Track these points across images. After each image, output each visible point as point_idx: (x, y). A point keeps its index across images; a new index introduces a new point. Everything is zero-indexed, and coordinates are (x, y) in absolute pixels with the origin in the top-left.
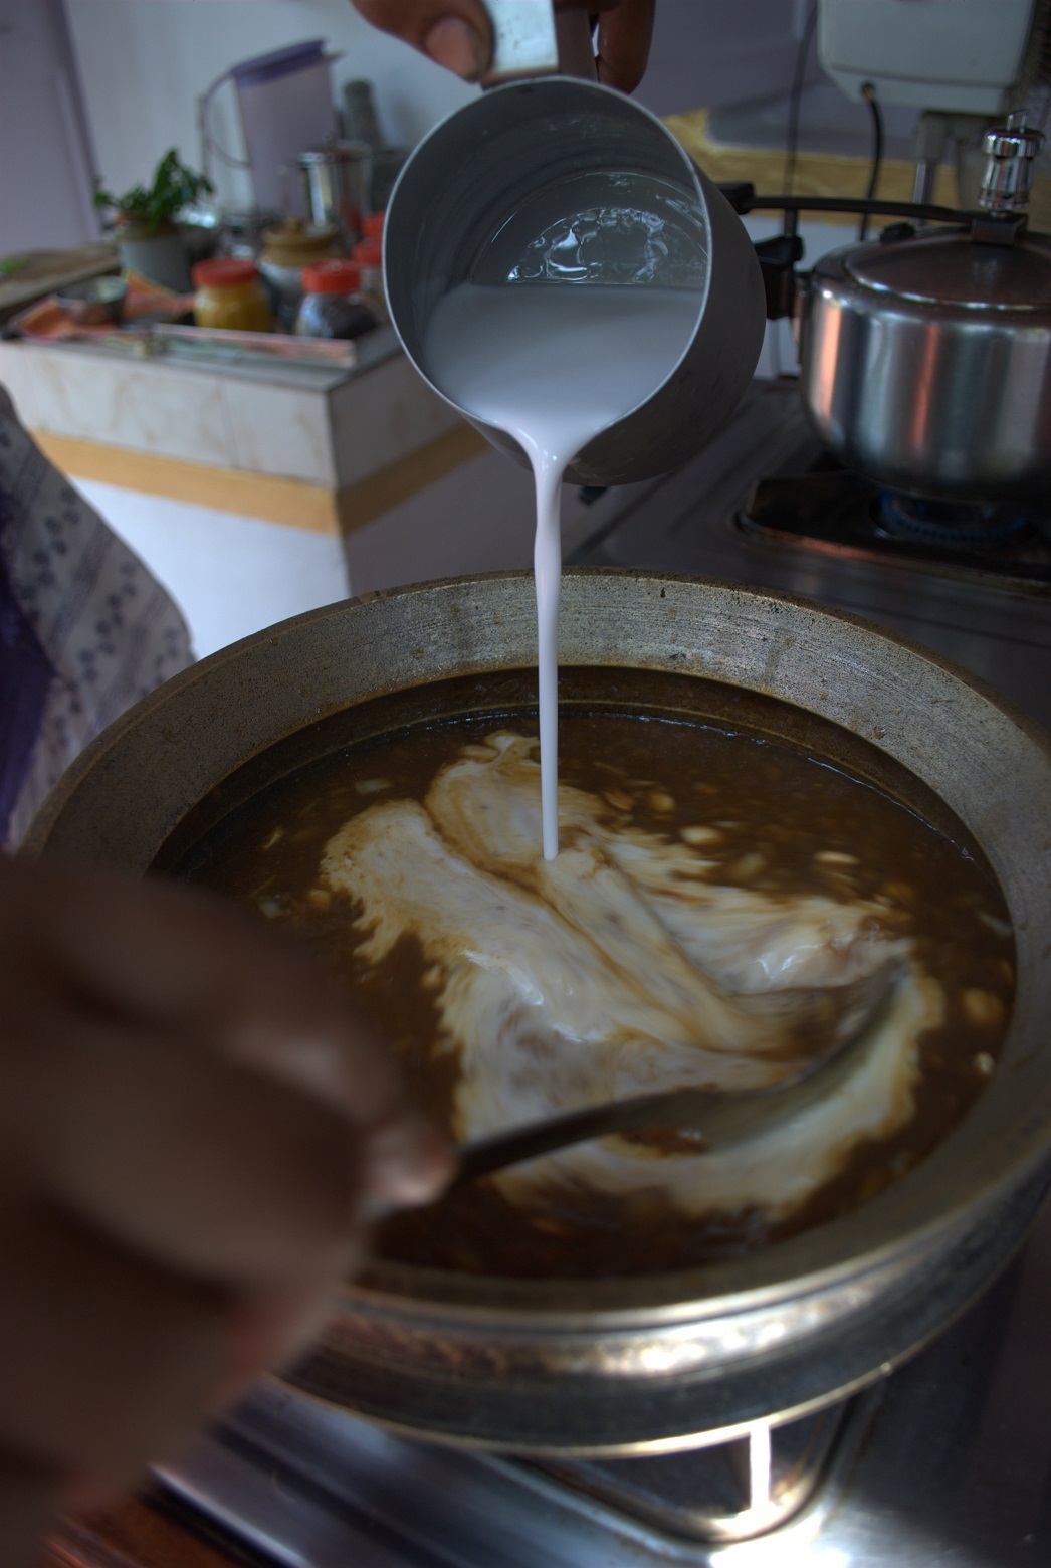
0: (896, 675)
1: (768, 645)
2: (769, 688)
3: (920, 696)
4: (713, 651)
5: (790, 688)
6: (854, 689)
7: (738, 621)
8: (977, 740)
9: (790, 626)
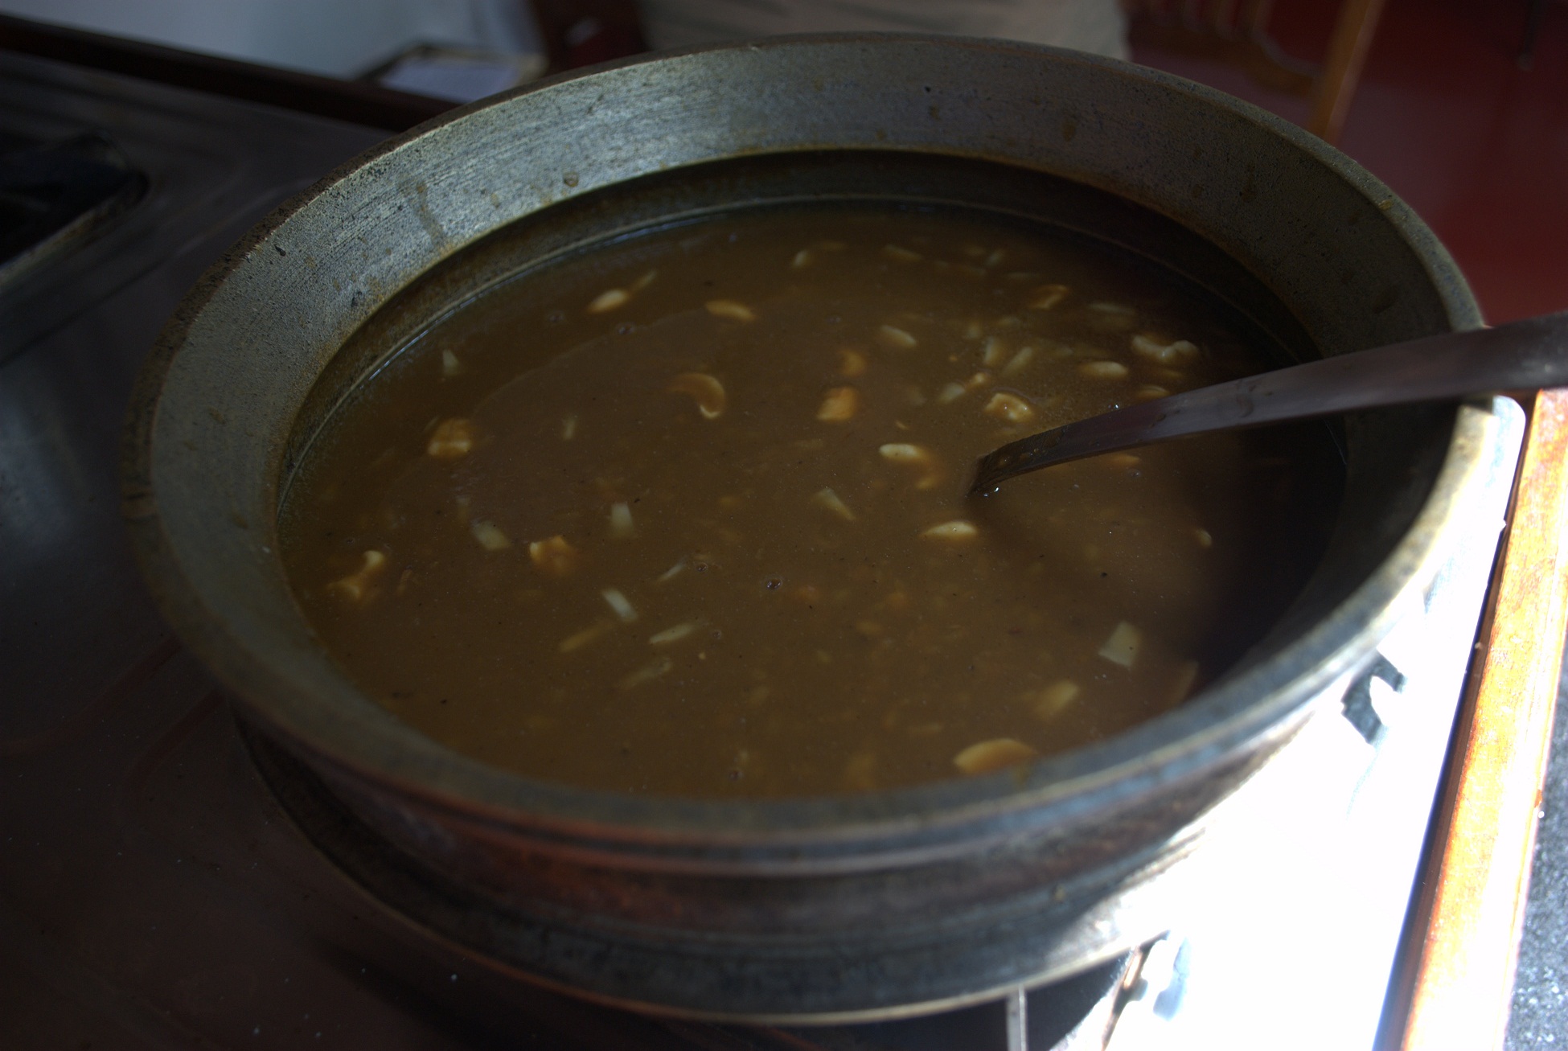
0: (534, 124)
1: (407, 209)
2: (448, 247)
3: (572, 119)
4: (374, 263)
5: (463, 228)
6: (513, 171)
7: (363, 212)
8: (658, 99)
9: (405, 175)
